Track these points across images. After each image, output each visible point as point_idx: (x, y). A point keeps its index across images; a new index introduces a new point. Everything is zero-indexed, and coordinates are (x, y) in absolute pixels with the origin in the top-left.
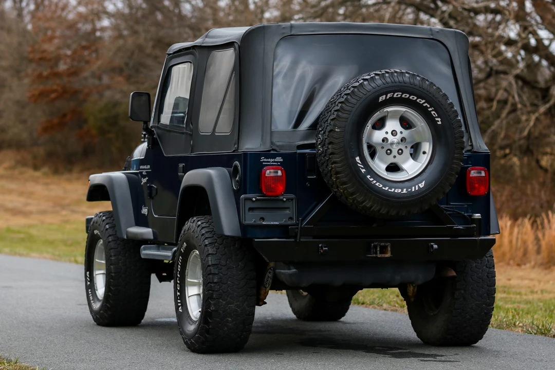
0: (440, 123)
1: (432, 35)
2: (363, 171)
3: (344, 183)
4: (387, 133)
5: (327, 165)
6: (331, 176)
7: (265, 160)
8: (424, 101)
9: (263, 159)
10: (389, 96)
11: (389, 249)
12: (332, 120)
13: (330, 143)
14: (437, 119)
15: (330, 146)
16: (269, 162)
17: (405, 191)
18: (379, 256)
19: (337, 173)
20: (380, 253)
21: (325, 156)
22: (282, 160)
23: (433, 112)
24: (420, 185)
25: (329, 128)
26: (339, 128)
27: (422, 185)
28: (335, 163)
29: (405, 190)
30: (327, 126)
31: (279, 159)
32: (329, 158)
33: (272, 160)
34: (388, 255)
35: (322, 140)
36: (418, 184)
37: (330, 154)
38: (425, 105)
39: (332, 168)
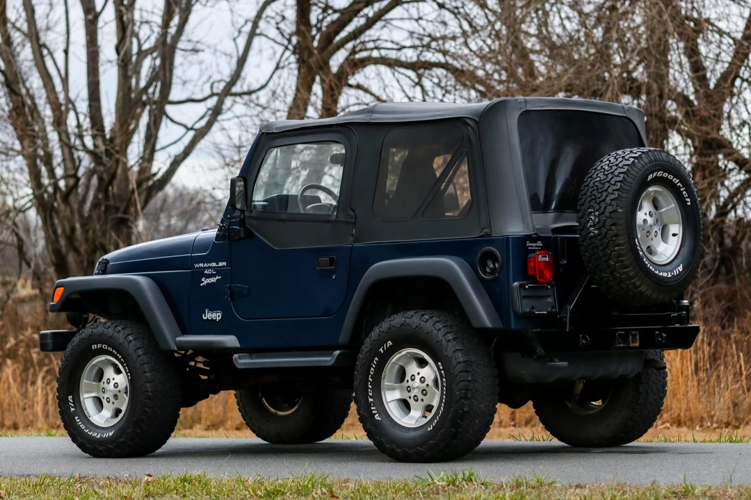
0: (689, 204)
1: (625, 113)
2: (641, 253)
3: (626, 267)
4: (646, 214)
5: (607, 247)
6: (610, 259)
7: (530, 244)
8: (678, 181)
9: (528, 244)
10: (655, 175)
11: (638, 337)
12: (612, 200)
13: (614, 224)
14: (687, 200)
15: (613, 227)
16: (532, 246)
17: (670, 276)
18: (631, 345)
19: (620, 256)
20: (633, 343)
21: (604, 238)
22: (541, 245)
23: (684, 193)
24: (679, 268)
25: (610, 209)
26: (621, 208)
27: (680, 268)
28: (618, 245)
29: (669, 273)
30: (606, 207)
31: (540, 244)
32: (612, 240)
33: (535, 245)
34: (637, 344)
35: (598, 222)
36: (677, 267)
37: (612, 237)
38: (678, 185)
39: (614, 251)
